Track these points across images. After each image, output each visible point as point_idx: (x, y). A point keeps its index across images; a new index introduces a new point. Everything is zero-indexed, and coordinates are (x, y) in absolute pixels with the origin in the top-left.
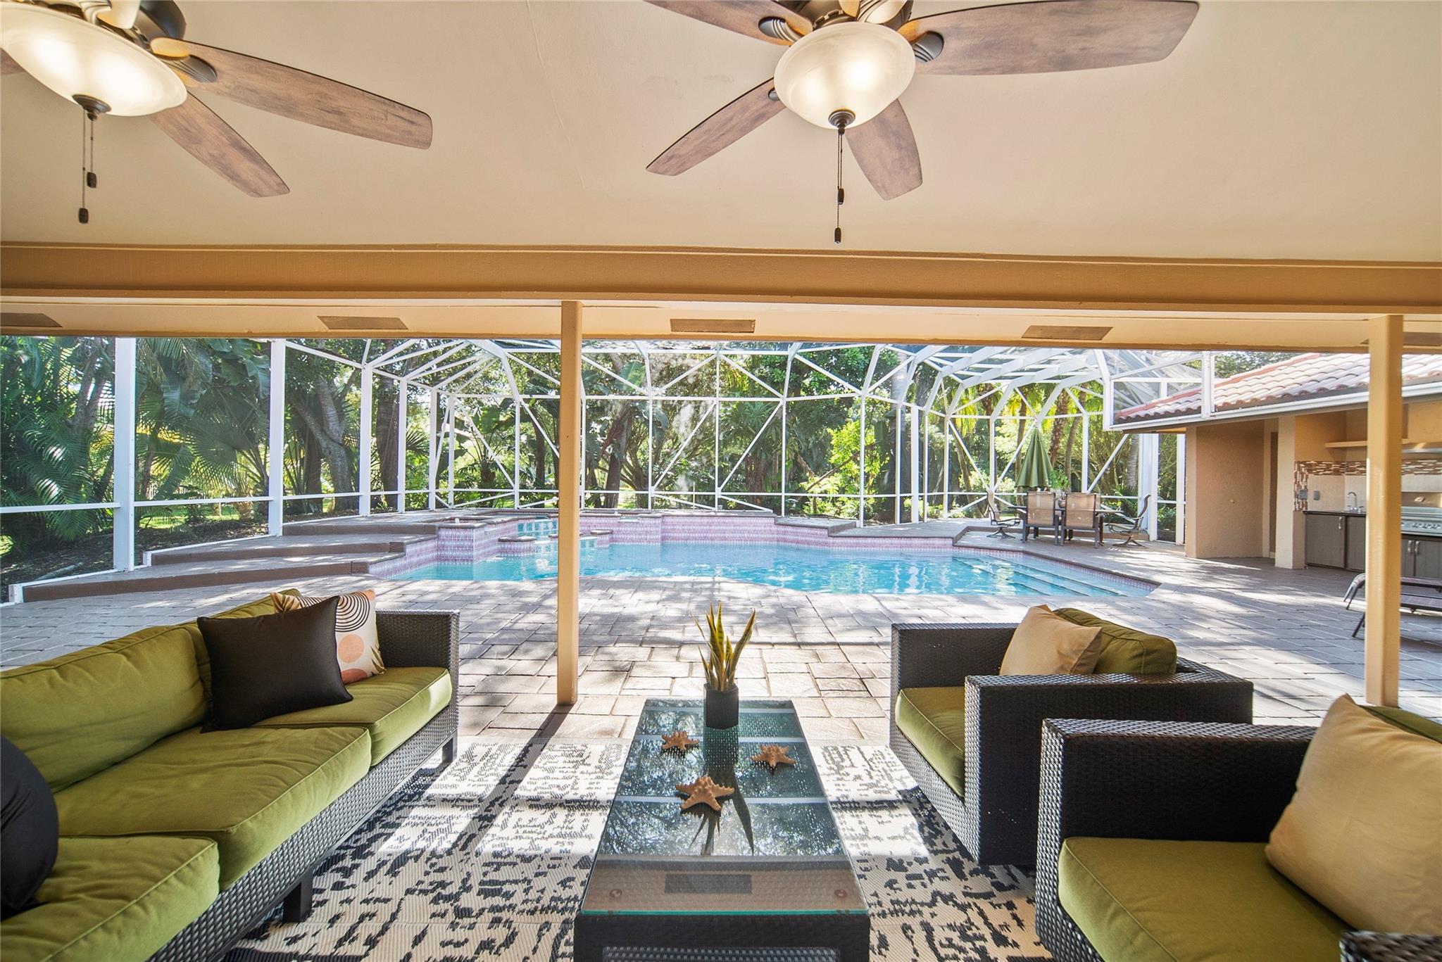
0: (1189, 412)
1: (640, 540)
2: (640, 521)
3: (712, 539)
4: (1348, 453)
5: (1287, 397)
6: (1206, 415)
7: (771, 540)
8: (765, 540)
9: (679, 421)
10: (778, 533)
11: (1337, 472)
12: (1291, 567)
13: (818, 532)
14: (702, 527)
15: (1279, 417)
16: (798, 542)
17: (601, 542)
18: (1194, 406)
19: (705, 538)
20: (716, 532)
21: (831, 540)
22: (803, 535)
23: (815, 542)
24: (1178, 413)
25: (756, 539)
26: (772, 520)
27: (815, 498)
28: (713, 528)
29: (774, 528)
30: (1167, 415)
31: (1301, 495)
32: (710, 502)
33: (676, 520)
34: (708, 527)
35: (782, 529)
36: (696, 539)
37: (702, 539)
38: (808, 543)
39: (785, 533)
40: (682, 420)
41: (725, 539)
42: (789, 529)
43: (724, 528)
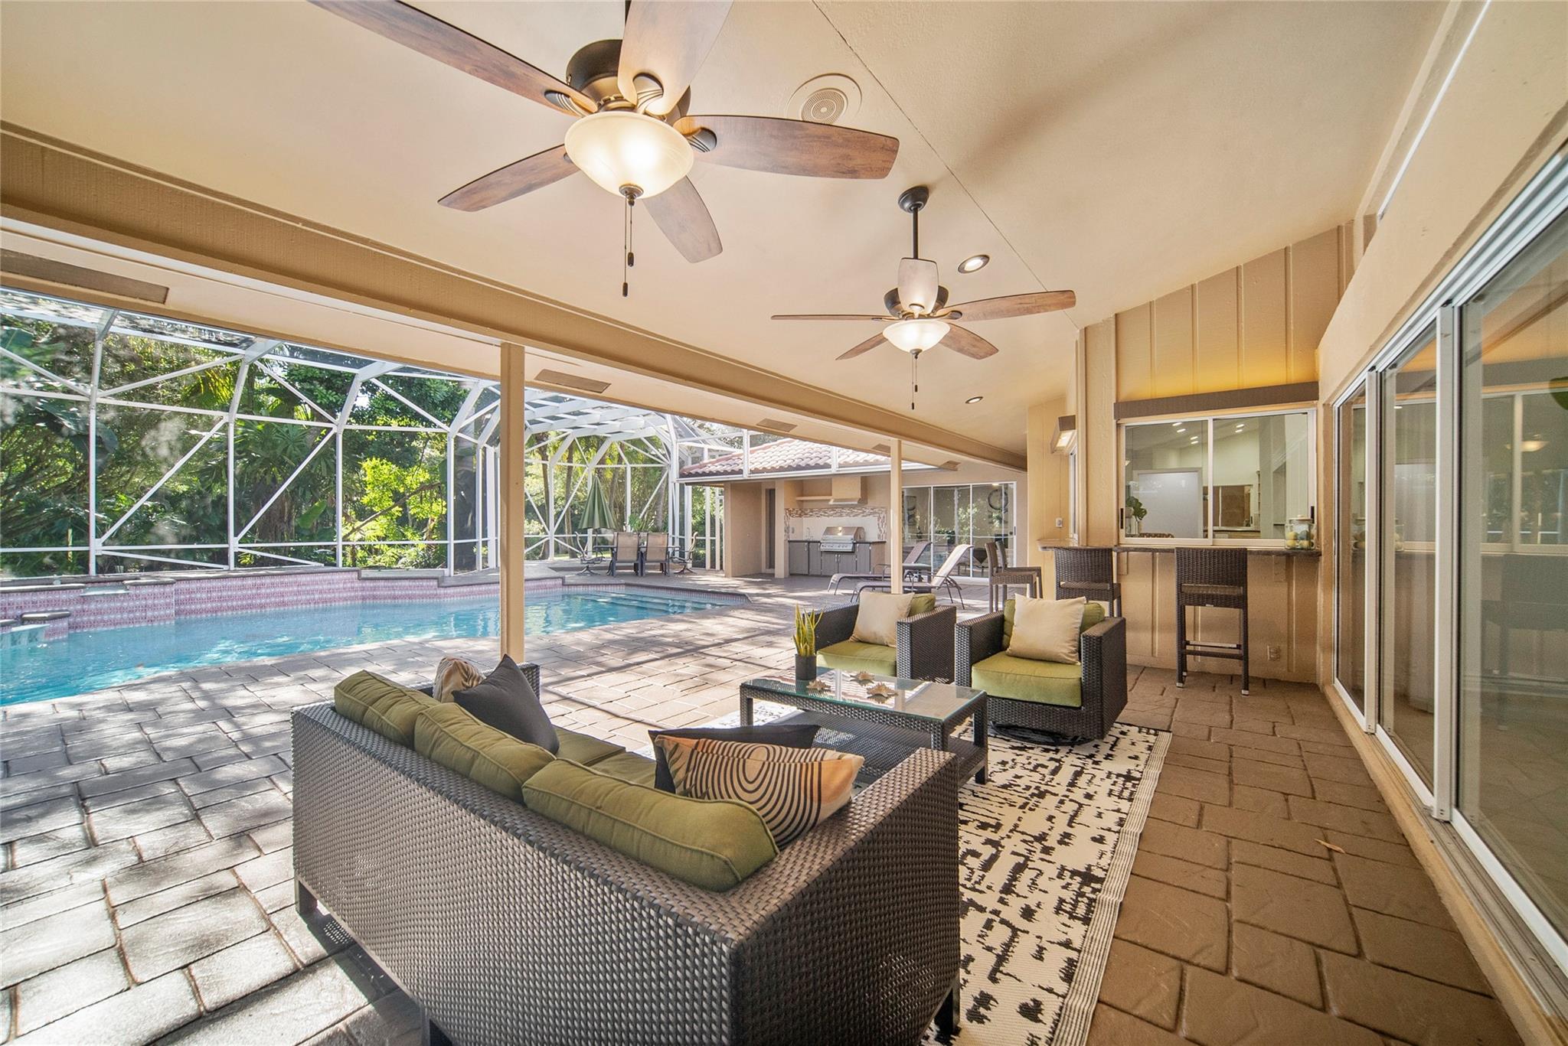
0: (733, 472)
1: (132, 621)
2: (132, 592)
3: (262, 606)
4: (805, 503)
5: (782, 469)
6: (746, 476)
7: (352, 598)
8: (346, 599)
9: (155, 439)
10: (363, 589)
11: (800, 516)
12: (783, 577)
13: (425, 583)
14: (244, 592)
15: (776, 481)
16: (395, 598)
17: (54, 632)
18: (736, 468)
19: (250, 606)
20: (268, 596)
21: (442, 591)
22: (401, 588)
23: (419, 595)
24: (726, 473)
25: (331, 600)
26: (355, 575)
27: (353, 546)
28: (263, 591)
29: (358, 584)
30: (718, 473)
31: (787, 530)
32: (221, 557)
33: (194, 585)
34: (254, 591)
35: (368, 584)
36: (233, 608)
37: (243, 608)
38: (410, 597)
39: (375, 589)
40: (163, 439)
41: (284, 604)
42: (382, 583)
43: (282, 590)
